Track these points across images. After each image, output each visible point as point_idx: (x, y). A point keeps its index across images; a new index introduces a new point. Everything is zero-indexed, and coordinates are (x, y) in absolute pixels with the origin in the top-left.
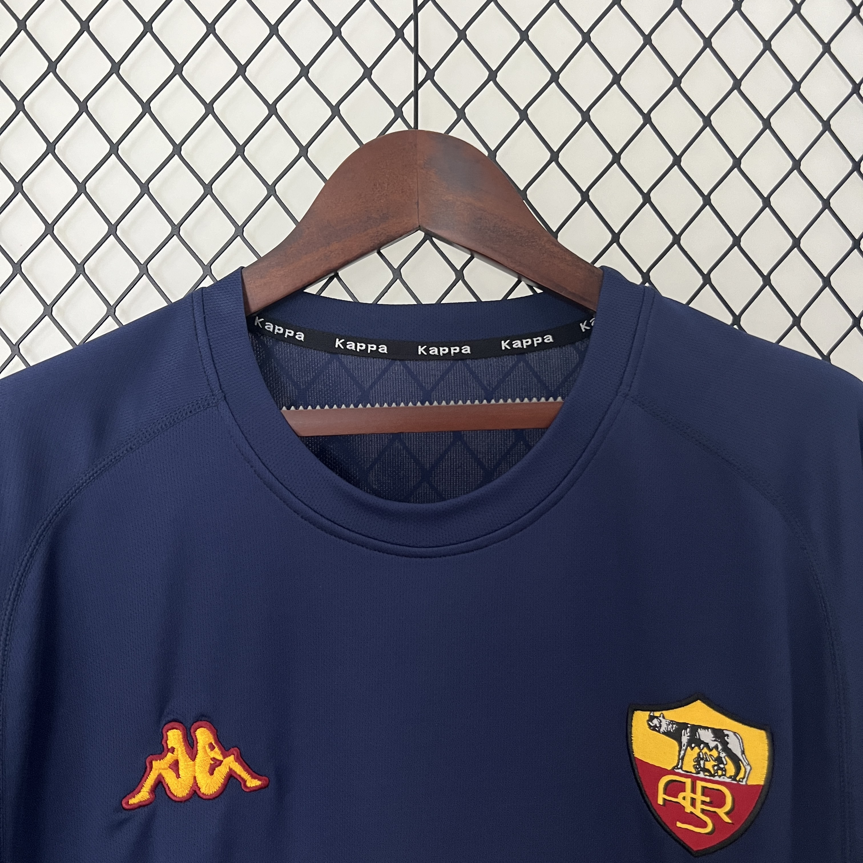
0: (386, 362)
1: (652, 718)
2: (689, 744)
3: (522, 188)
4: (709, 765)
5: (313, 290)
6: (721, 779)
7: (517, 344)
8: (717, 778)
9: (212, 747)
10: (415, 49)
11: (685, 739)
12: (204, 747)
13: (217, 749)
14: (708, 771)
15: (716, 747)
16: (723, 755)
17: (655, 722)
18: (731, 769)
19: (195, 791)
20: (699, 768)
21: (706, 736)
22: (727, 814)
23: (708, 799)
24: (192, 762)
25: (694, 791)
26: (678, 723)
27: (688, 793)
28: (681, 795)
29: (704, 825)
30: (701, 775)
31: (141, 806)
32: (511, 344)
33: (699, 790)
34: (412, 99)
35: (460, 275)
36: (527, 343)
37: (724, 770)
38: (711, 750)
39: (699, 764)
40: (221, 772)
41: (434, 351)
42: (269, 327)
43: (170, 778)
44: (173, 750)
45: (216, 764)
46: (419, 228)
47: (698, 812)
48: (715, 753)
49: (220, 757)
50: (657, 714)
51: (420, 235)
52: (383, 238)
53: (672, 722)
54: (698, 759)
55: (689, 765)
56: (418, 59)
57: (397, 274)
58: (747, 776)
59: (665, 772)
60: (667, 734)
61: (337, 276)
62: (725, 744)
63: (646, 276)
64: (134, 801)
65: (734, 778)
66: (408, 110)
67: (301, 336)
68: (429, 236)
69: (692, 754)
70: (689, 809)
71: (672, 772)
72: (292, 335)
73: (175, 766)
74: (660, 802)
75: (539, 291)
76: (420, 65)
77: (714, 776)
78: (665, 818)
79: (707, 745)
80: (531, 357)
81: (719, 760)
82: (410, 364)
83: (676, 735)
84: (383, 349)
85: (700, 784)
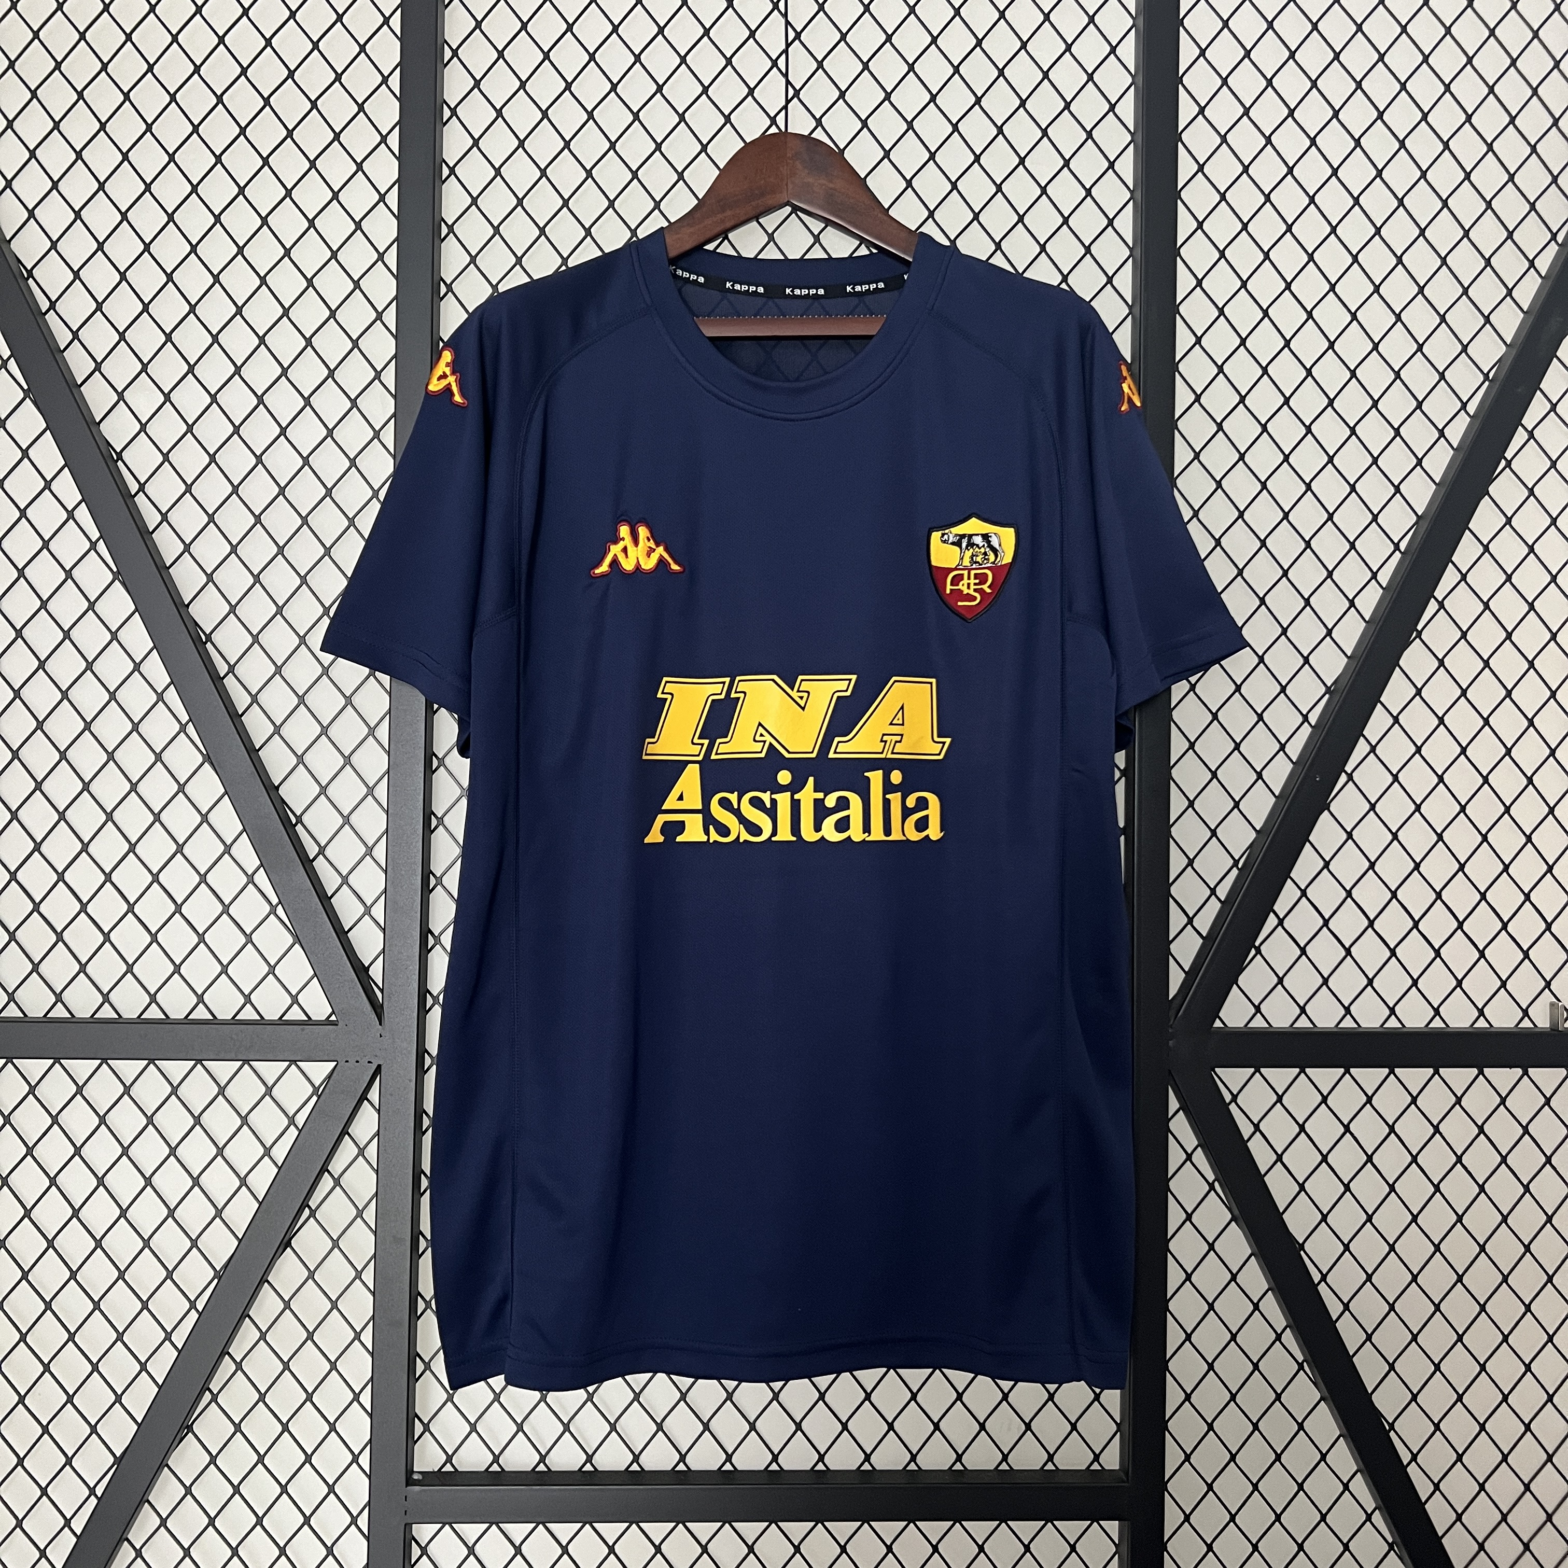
0: (764, 300)
1: (943, 535)
2: (967, 548)
3: (863, 176)
4: (979, 559)
5: (710, 247)
6: (986, 566)
7: (858, 288)
8: (983, 566)
9: (649, 540)
10: (786, 76)
11: (964, 545)
12: (644, 539)
13: (652, 541)
14: (978, 562)
15: (984, 546)
16: (988, 550)
17: (946, 537)
18: (992, 557)
19: (638, 567)
20: (972, 562)
21: (978, 540)
22: (989, 587)
23: (977, 581)
24: (635, 548)
25: (969, 578)
26: (959, 535)
27: (965, 581)
28: (961, 583)
29: (975, 599)
30: (974, 566)
31: (603, 575)
32: (853, 288)
33: (972, 576)
34: (784, 111)
35: (817, 239)
36: (865, 287)
37: (988, 559)
38: (980, 548)
39: (972, 559)
40: (655, 558)
41: (797, 292)
42: (679, 272)
43: (621, 558)
44: (623, 539)
45: (651, 551)
46: (788, 203)
47: (971, 592)
48: (983, 550)
49: (654, 547)
50: (946, 531)
51: (788, 209)
52: (762, 209)
53: (956, 535)
54: (973, 556)
55: (966, 562)
56: (788, 83)
57: (771, 237)
58: (1002, 559)
59: (952, 570)
60: (953, 544)
61: (726, 238)
62: (989, 542)
63: (953, 242)
64: (597, 571)
65: (993, 563)
66: (780, 120)
67: (701, 280)
68: (795, 209)
69: (968, 554)
70: (966, 591)
71: (956, 569)
72: (695, 278)
73: (625, 550)
74: (948, 592)
75: (875, 251)
76: (789, 86)
77: (981, 565)
78: (951, 602)
79: (978, 546)
80: (868, 299)
81: (985, 554)
82: (780, 302)
83: (958, 544)
84: (761, 290)
85: (973, 572)
